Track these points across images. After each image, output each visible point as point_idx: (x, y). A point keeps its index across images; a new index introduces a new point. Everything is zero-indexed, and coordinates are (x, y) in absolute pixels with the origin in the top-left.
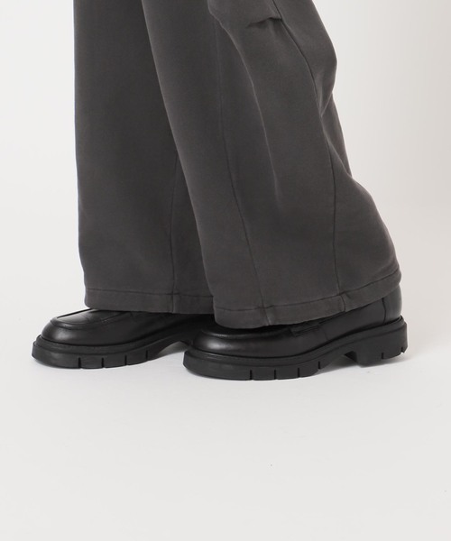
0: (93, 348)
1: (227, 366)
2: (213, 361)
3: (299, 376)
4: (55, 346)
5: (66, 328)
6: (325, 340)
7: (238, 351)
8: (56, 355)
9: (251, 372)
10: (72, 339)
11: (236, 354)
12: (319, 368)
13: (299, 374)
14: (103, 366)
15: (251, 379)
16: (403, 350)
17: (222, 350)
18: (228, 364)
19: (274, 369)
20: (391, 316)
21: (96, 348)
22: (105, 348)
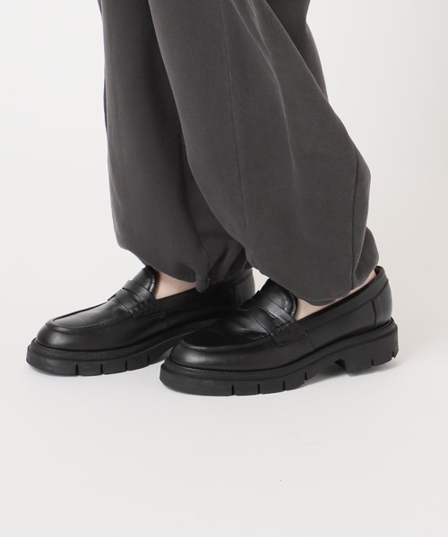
0: (90, 353)
1: (207, 382)
2: (192, 377)
3: (284, 389)
4: (51, 352)
5: (62, 333)
6: (312, 349)
7: (219, 364)
8: (52, 362)
9: (233, 386)
10: (69, 345)
11: (217, 367)
12: (306, 379)
13: (284, 387)
14: (102, 373)
15: (233, 394)
16: (394, 355)
17: (200, 364)
18: (208, 379)
19: (257, 383)
20: (381, 319)
21: (95, 354)
22: (103, 353)
